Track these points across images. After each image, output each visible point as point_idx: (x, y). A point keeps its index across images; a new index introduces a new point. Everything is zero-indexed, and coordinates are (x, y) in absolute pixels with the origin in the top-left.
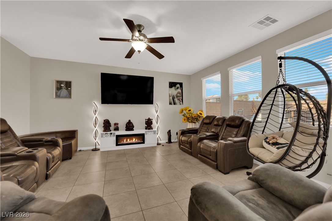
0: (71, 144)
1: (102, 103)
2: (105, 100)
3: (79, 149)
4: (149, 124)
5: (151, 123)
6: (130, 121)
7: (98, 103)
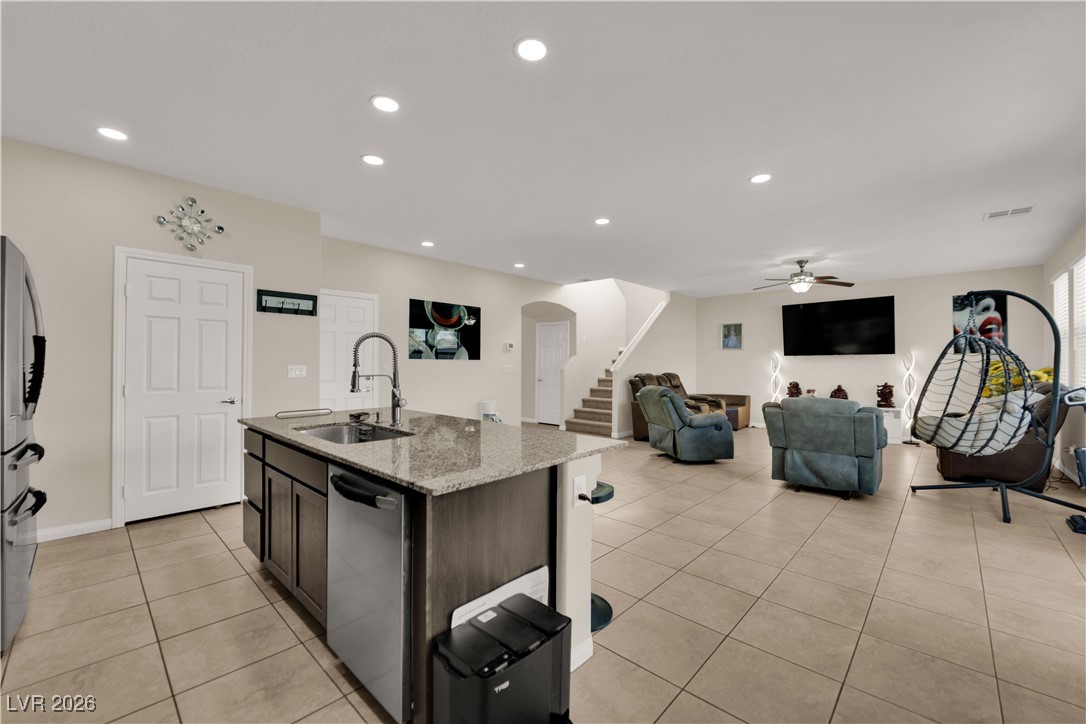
0: (737, 411)
1: (786, 354)
2: (789, 350)
3: (751, 425)
4: (886, 395)
5: (891, 394)
6: (839, 387)
7: (779, 354)
